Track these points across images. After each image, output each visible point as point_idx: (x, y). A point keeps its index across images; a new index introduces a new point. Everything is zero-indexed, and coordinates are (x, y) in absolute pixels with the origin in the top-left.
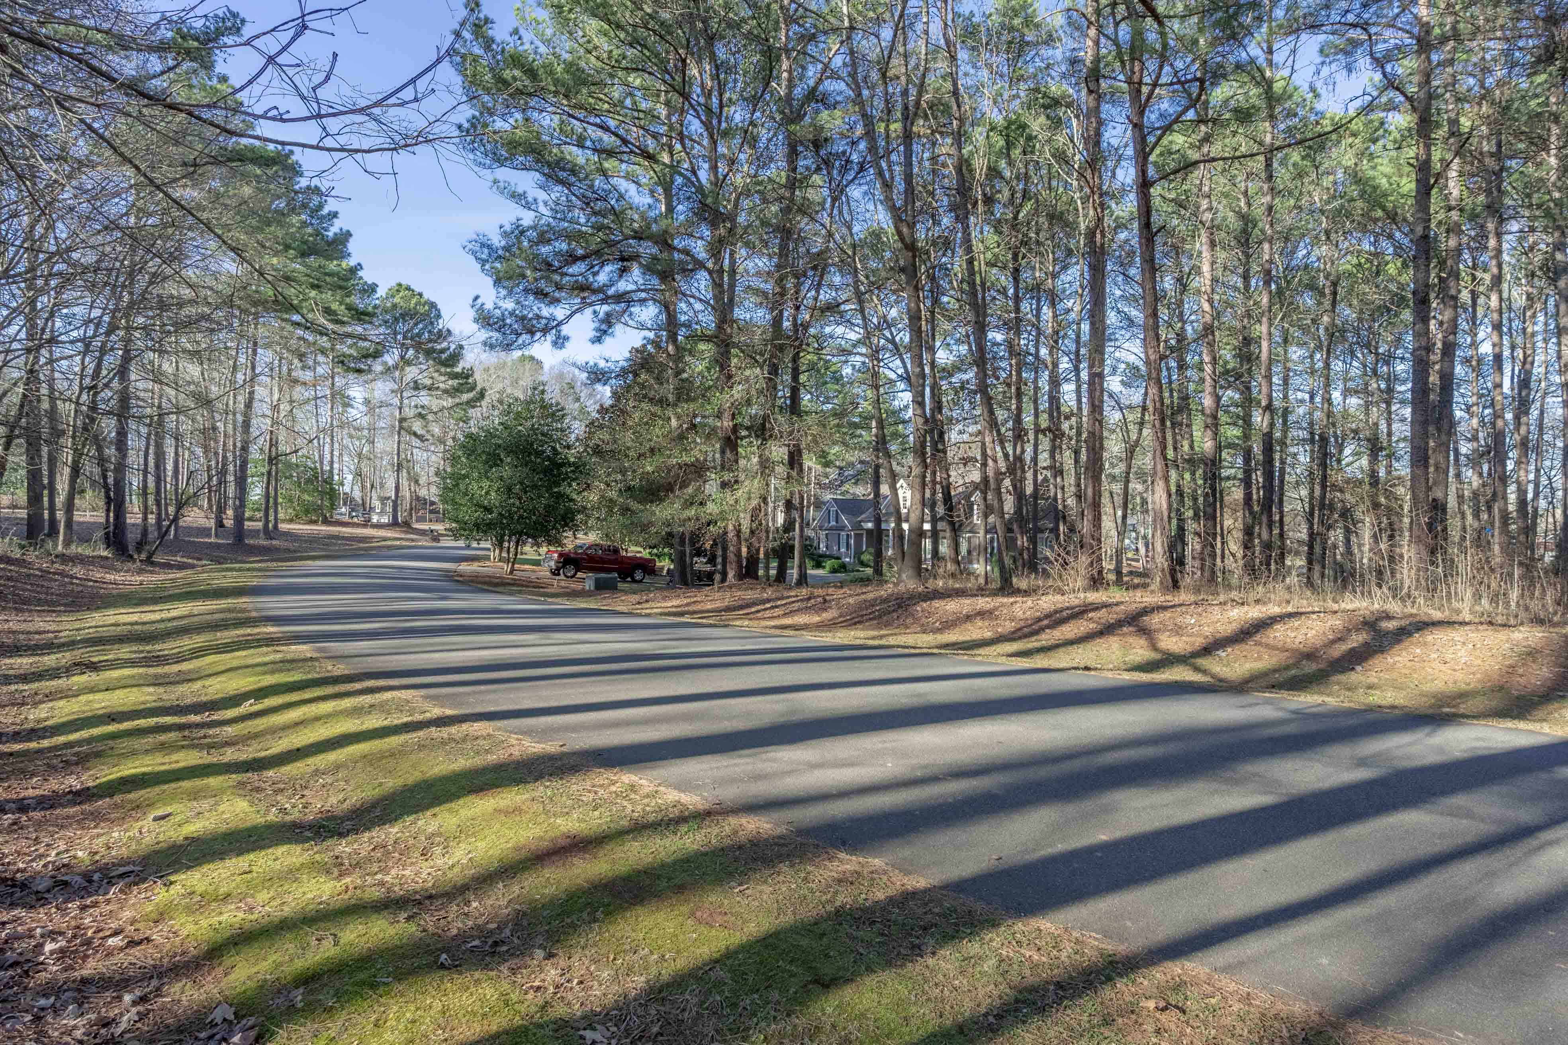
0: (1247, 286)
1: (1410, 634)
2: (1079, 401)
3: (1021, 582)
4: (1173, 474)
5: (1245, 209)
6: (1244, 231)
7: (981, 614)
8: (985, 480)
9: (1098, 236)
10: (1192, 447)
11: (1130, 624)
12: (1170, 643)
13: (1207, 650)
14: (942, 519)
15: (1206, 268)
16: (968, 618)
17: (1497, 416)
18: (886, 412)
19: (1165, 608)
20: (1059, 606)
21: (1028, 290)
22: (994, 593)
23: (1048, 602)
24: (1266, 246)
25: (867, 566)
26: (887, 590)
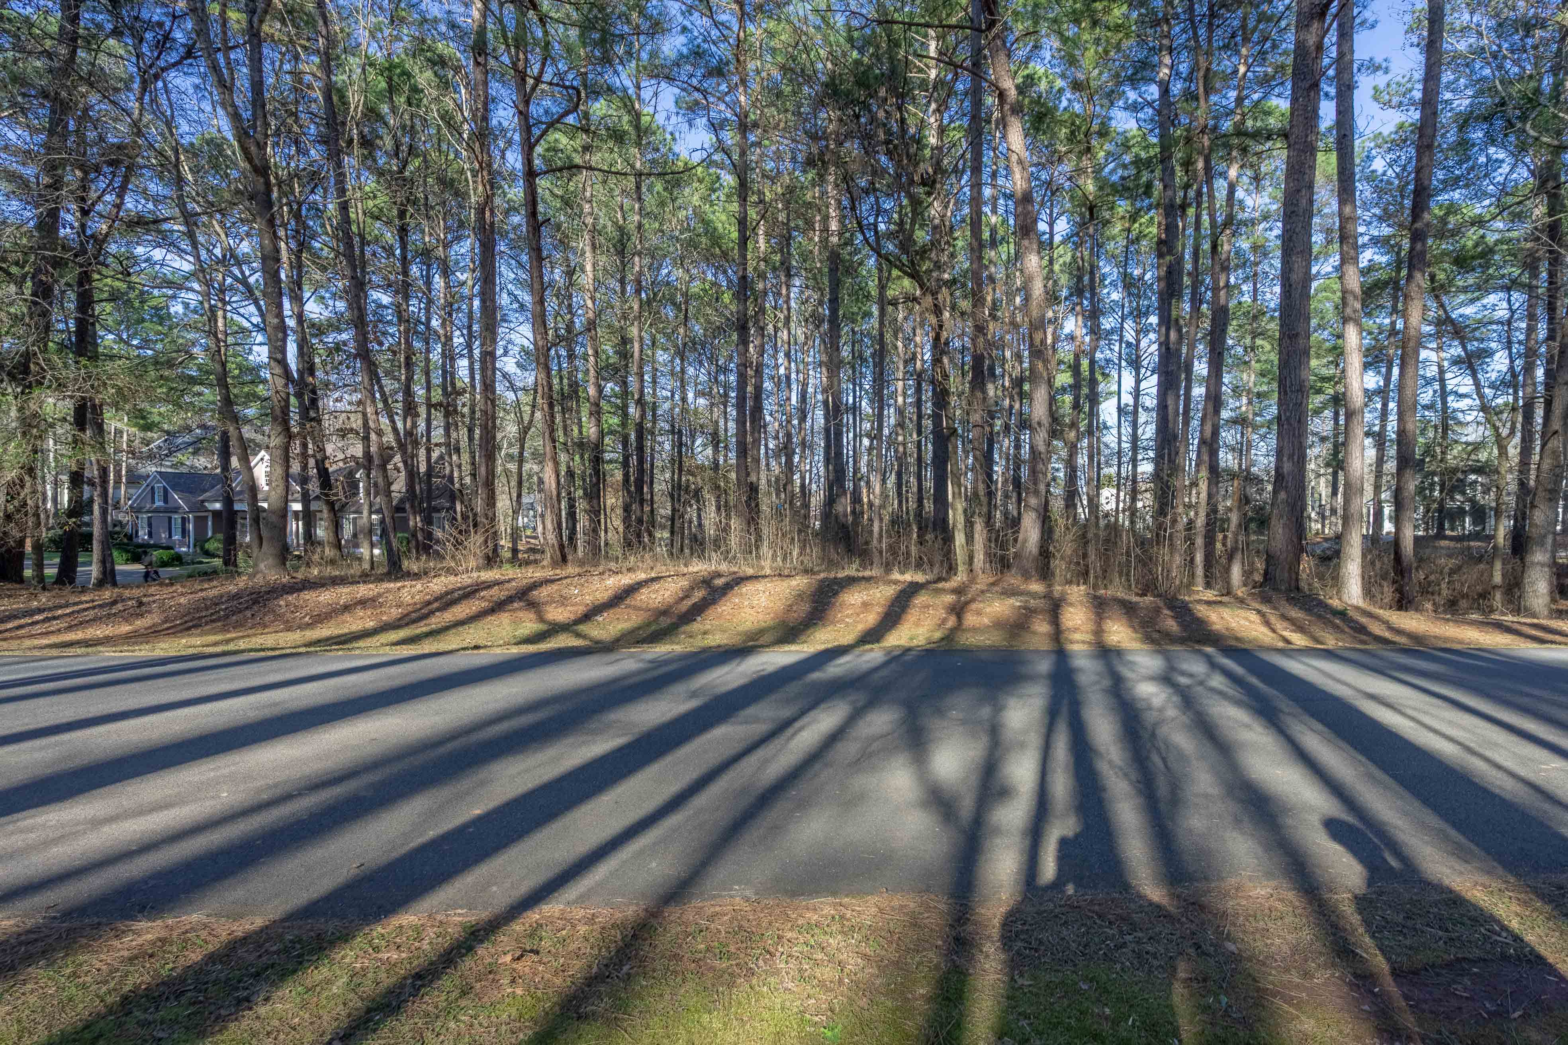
0: (623, 292)
1: (732, 588)
2: (472, 378)
3: (410, 564)
4: (563, 457)
5: (621, 222)
6: (620, 241)
7: (363, 603)
8: (367, 455)
9: (488, 214)
10: (581, 432)
11: (520, 599)
12: (557, 614)
13: (587, 617)
14: (317, 498)
15: (589, 268)
16: (346, 608)
17: (789, 422)
18: (239, 366)
19: (552, 581)
20: (451, 587)
21: (417, 254)
22: (380, 579)
23: (438, 585)
24: (637, 259)
25: (213, 556)
26: (242, 582)
